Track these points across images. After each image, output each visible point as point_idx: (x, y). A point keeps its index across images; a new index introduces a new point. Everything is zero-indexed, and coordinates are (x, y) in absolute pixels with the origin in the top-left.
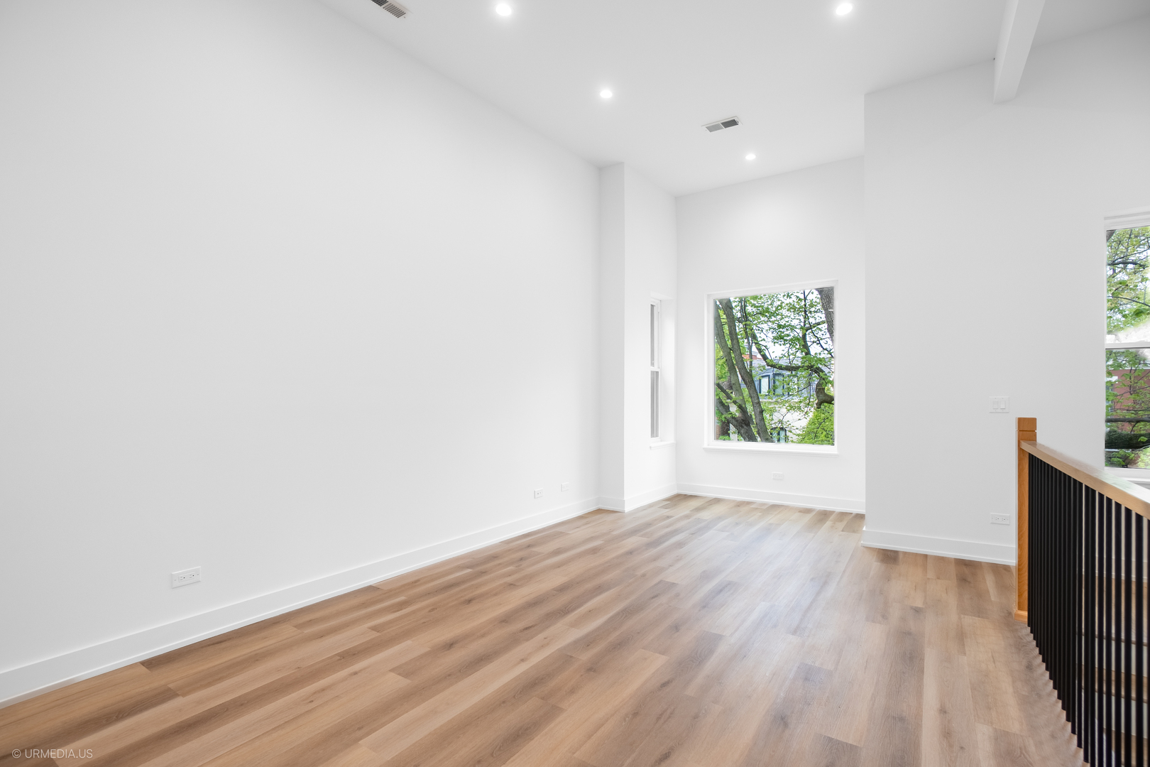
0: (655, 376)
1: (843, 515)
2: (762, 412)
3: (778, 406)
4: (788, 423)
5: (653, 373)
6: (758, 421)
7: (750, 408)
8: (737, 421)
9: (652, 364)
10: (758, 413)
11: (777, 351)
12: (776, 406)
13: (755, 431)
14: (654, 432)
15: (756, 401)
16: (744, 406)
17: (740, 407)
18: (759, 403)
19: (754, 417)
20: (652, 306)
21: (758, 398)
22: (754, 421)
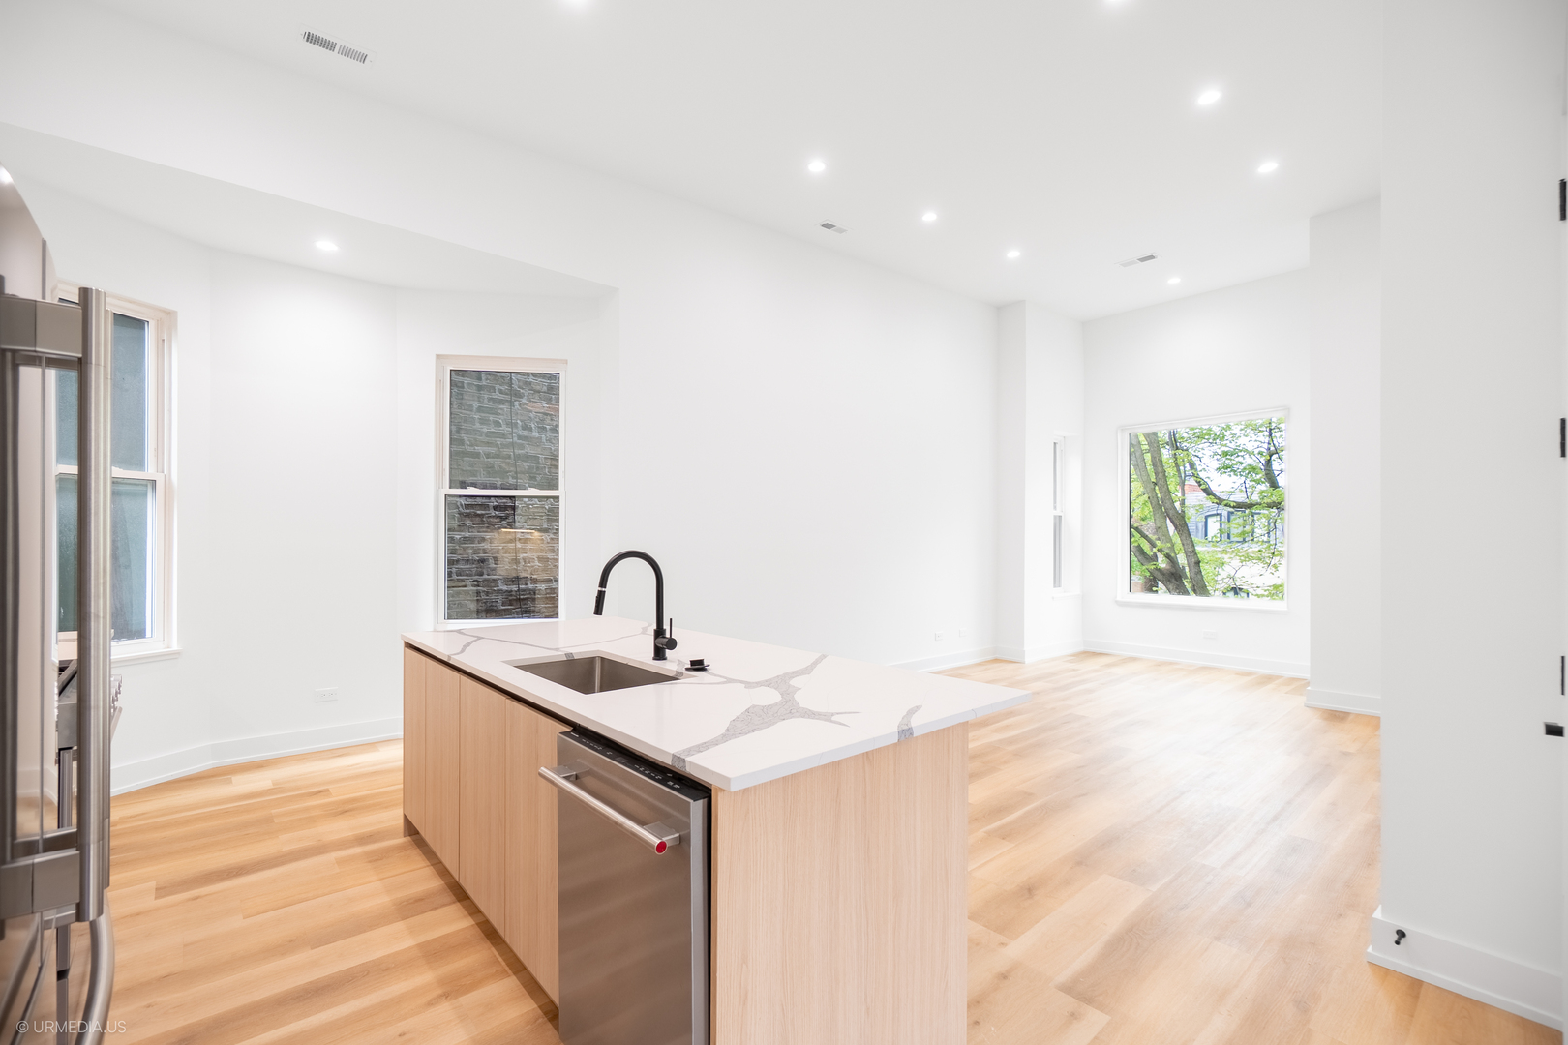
0: (1058, 521)
1: (1293, 680)
2: (1198, 563)
3: (1229, 556)
4: (1244, 580)
5: (1055, 517)
6: (1193, 575)
7: (1182, 560)
8: (1164, 574)
9: (1055, 508)
10: (1193, 564)
11: (1225, 485)
12: (1224, 556)
13: (1188, 586)
14: (1057, 581)
15: (1191, 549)
16: (1173, 555)
17: (1168, 556)
18: (1194, 552)
19: (1187, 569)
20: (1055, 444)
21: (1193, 545)
22: (1188, 574)
